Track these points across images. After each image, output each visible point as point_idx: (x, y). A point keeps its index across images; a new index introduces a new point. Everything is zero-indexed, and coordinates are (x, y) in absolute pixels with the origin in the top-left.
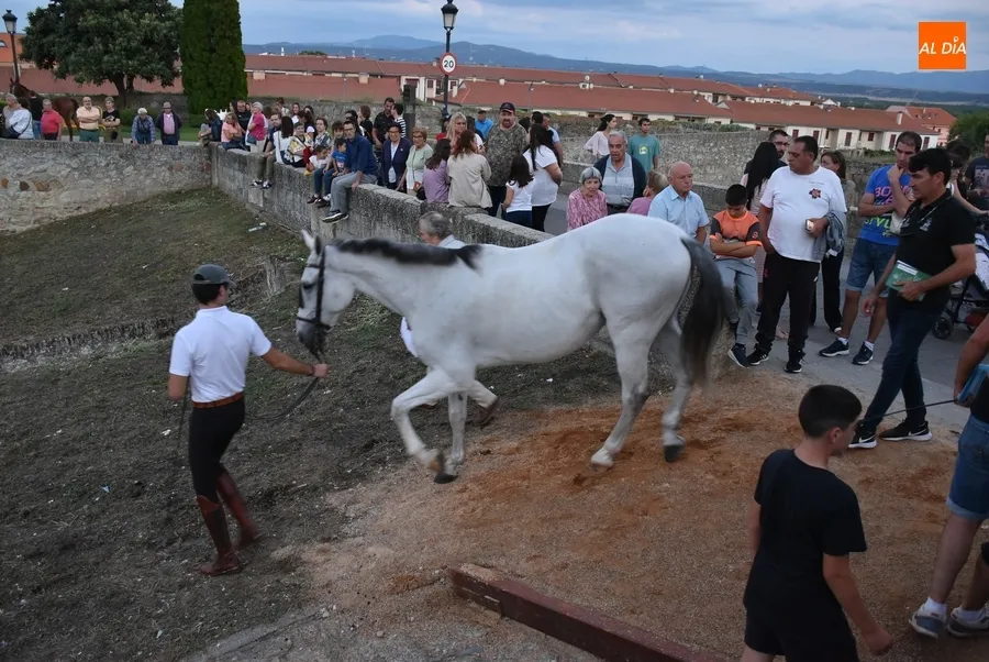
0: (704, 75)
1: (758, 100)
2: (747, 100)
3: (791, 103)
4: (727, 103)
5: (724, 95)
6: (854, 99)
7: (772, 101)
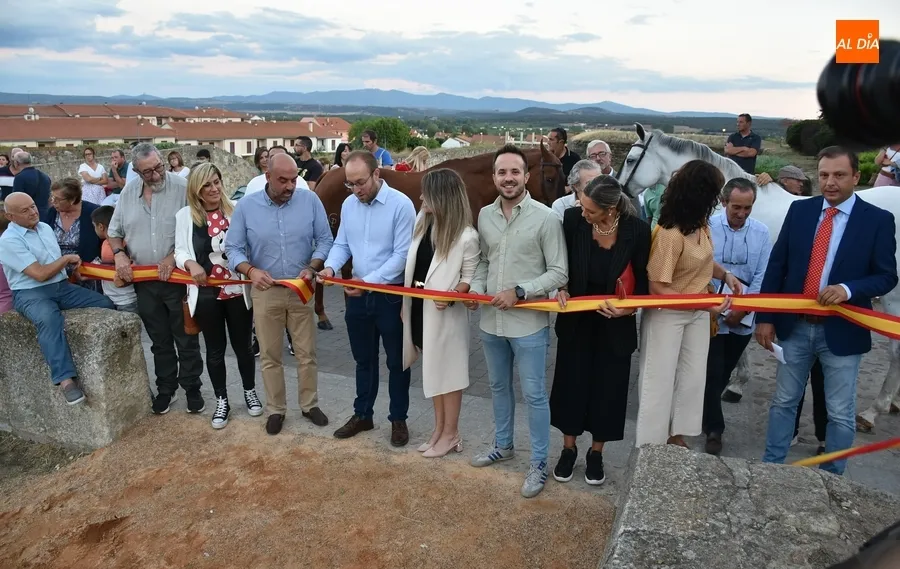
0: (147, 102)
1: (197, 120)
2: (187, 120)
3: (224, 121)
4: (170, 124)
5: (167, 118)
6: (276, 115)
7: (209, 120)
